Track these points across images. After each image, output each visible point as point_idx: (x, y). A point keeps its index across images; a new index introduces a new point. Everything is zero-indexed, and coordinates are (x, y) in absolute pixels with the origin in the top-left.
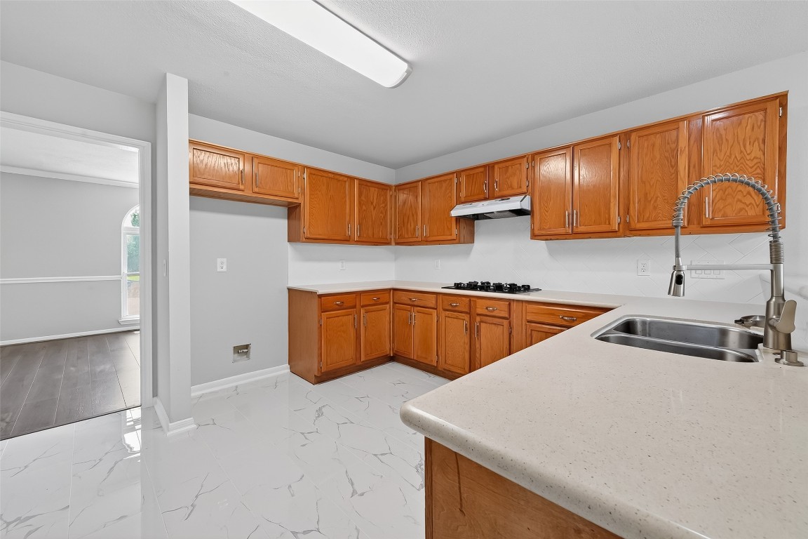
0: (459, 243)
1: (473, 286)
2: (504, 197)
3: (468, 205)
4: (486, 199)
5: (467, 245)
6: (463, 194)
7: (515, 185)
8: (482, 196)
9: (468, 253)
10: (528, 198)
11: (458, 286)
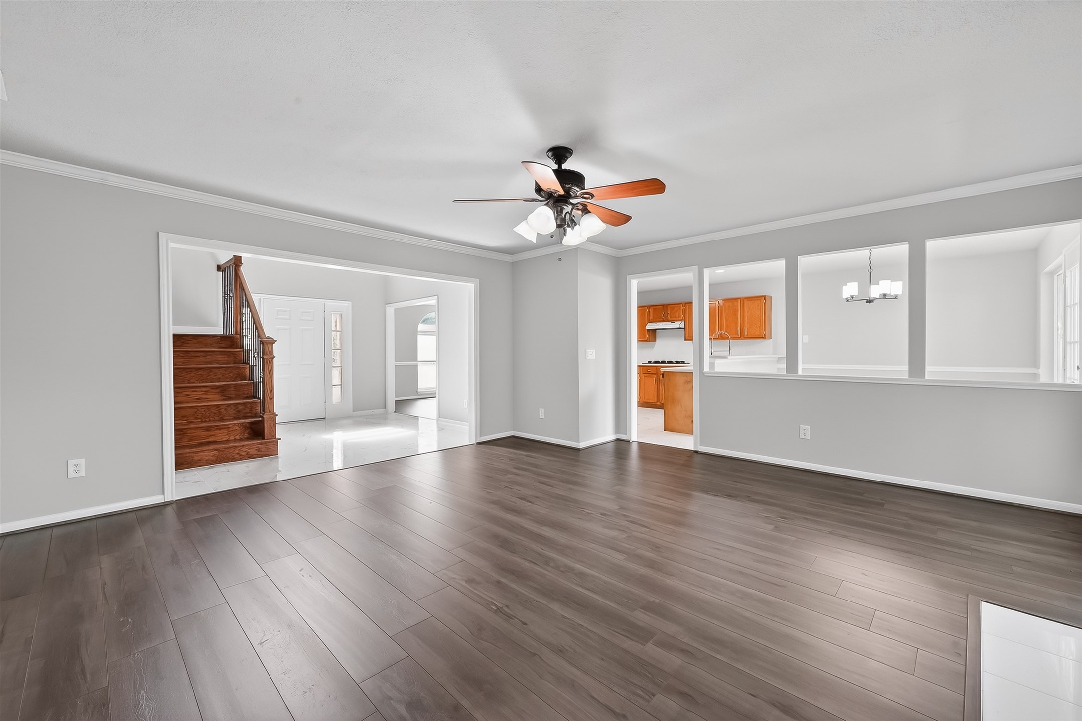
0: (649, 341)
1: (656, 362)
2: (673, 321)
3: (654, 324)
4: (663, 321)
5: (651, 342)
6: (651, 318)
7: (677, 315)
8: (662, 320)
9: (653, 347)
10: (683, 322)
11: (650, 362)
